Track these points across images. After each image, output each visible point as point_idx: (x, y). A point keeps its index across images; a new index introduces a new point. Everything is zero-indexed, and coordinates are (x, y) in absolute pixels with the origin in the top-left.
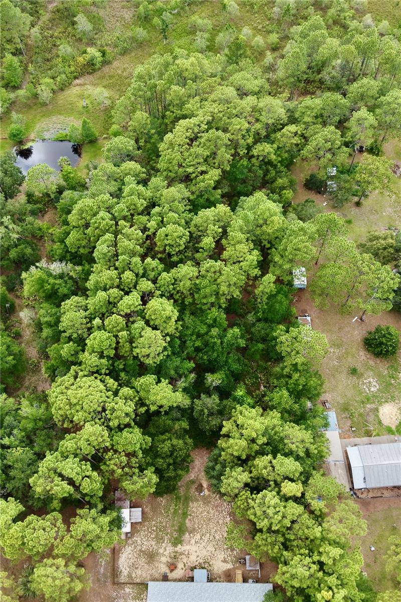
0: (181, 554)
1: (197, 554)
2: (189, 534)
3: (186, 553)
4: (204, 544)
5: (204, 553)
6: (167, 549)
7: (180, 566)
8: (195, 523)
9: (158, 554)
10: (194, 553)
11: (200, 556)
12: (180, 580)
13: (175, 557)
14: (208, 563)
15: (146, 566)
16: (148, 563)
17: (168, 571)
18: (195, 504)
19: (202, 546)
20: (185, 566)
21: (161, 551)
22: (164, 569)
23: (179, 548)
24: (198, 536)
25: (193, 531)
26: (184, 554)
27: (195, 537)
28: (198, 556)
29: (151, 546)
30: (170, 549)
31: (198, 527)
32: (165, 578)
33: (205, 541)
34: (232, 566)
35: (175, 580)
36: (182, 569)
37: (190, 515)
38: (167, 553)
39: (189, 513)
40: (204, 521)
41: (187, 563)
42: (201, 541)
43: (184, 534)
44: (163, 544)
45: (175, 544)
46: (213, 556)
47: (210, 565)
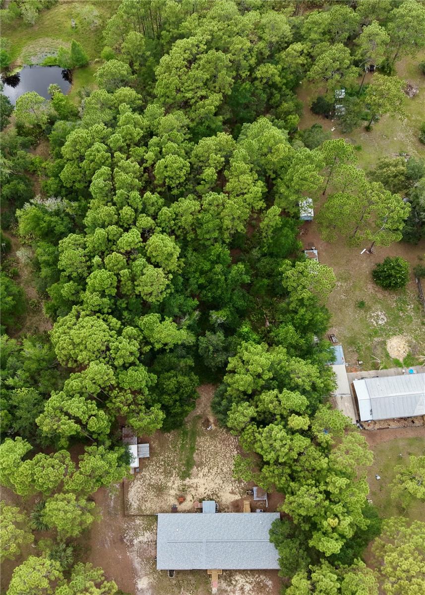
0: (189, 487)
1: (206, 486)
2: (197, 468)
3: (195, 486)
4: (211, 477)
5: (212, 485)
6: (176, 482)
7: (189, 498)
8: (202, 457)
9: (166, 487)
10: (202, 486)
11: (208, 488)
12: (189, 512)
13: (184, 490)
14: (216, 494)
15: (155, 499)
16: (157, 496)
17: (177, 503)
18: (202, 439)
19: (210, 478)
20: (193, 498)
21: (170, 484)
22: (173, 501)
23: (187, 481)
24: (206, 470)
25: (201, 465)
26: (192, 487)
27: (203, 471)
28: (206, 489)
29: (160, 480)
30: (178, 482)
31: (206, 460)
32: (174, 510)
33: (213, 474)
34: (240, 498)
35: (184, 512)
36: (191, 501)
37: (198, 449)
38: (175, 486)
39: (196, 447)
40: (212, 455)
41: (195, 495)
42: (209, 474)
43: (192, 468)
44: (172, 478)
45: (183, 478)
46: (220, 488)
47: (218, 497)
